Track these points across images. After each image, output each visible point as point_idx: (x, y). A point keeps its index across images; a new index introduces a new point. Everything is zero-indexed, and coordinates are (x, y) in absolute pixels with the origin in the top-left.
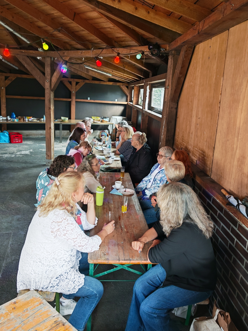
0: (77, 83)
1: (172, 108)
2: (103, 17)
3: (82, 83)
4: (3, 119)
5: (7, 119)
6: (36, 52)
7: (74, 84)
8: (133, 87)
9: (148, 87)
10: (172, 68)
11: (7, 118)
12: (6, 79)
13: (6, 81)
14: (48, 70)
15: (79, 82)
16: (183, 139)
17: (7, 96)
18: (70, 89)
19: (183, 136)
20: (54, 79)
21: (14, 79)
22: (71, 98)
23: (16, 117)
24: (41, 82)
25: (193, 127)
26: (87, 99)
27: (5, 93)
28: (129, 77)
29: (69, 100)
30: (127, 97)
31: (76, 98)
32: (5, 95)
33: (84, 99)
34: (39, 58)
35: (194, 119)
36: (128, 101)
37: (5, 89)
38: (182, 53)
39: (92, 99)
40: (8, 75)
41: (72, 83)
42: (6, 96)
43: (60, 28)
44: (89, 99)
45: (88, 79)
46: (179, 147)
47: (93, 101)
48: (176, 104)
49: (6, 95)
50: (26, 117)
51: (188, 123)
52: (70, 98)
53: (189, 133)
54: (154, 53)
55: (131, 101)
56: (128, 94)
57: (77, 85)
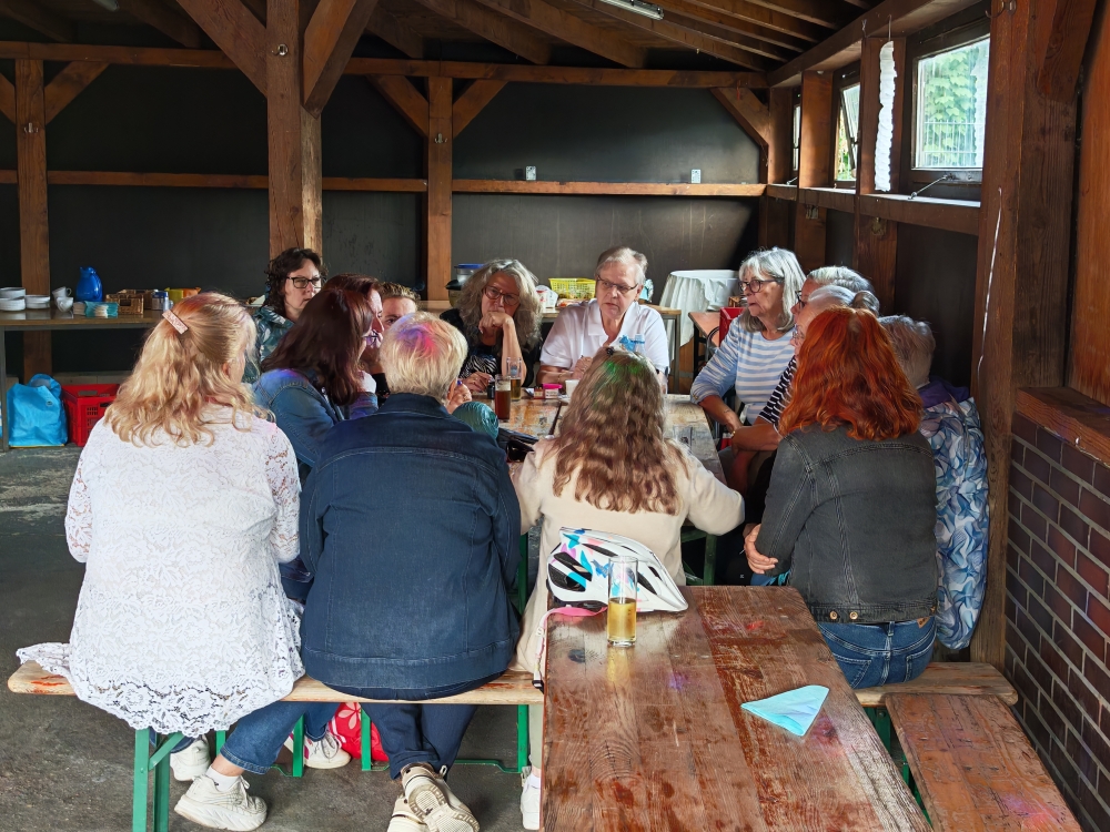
0: (460, 87)
3: (488, 84)
4: (31, 306)
5: (53, 306)
7: (441, 89)
8: (798, 89)
11: (53, 299)
12: (47, 79)
13: (51, 88)
15: (473, 81)
17: (56, 172)
18: (418, 122)
21: (93, 76)
22: (425, 177)
23: (104, 291)
26: (521, 176)
27: (43, 157)
29: (417, 186)
31: (455, 177)
32: (44, 166)
33: (502, 176)
36: (771, 176)
37: (43, 133)
39: (553, 177)
40: (60, 52)
41: (431, 84)
42: (50, 173)
45: (524, 61)
47: (553, 187)
49: (50, 167)
50: (162, 289)
52: (422, 173)
55: (788, 172)
56: (767, 134)
57: (461, 100)
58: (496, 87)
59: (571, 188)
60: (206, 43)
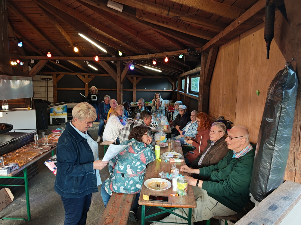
0: (137, 78)
1: (205, 90)
2: (156, 33)
3: (140, 78)
6: (111, 58)
7: (135, 78)
8: (177, 79)
9: (188, 77)
10: (204, 63)
12: (88, 78)
13: (89, 79)
14: (118, 69)
15: (138, 78)
16: (214, 110)
18: (132, 83)
19: (214, 108)
20: (123, 75)
21: (94, 77)
22: (133, 89)
24: (114, 78)
25: (221, 101)
26: (144, 89)
27: (88, 87)
28: (174, 72)
29: (132, 90)
30: (173, 85)
31: (136, 89)
33: (142, 89)
34: (112, 62)
35: (221, 96)
36: (174, 89)
37: (88, 84)
38: (210, 52)
39: (148, 89)
40: (90, 74)
41: (134, 78)
43: (128, 42)
44: (145, 89)
45: (145, 75)
46: (212, 116)
47: (148, 90)
48: (209, 87)
51: (217, 99)
53: (218, 105)
54: (191, 54)
55: (176, 89)
56: (173, 84)
57: (137, 80)
58: (142, 78)
59: (150, 90)
60: (107, 73)
